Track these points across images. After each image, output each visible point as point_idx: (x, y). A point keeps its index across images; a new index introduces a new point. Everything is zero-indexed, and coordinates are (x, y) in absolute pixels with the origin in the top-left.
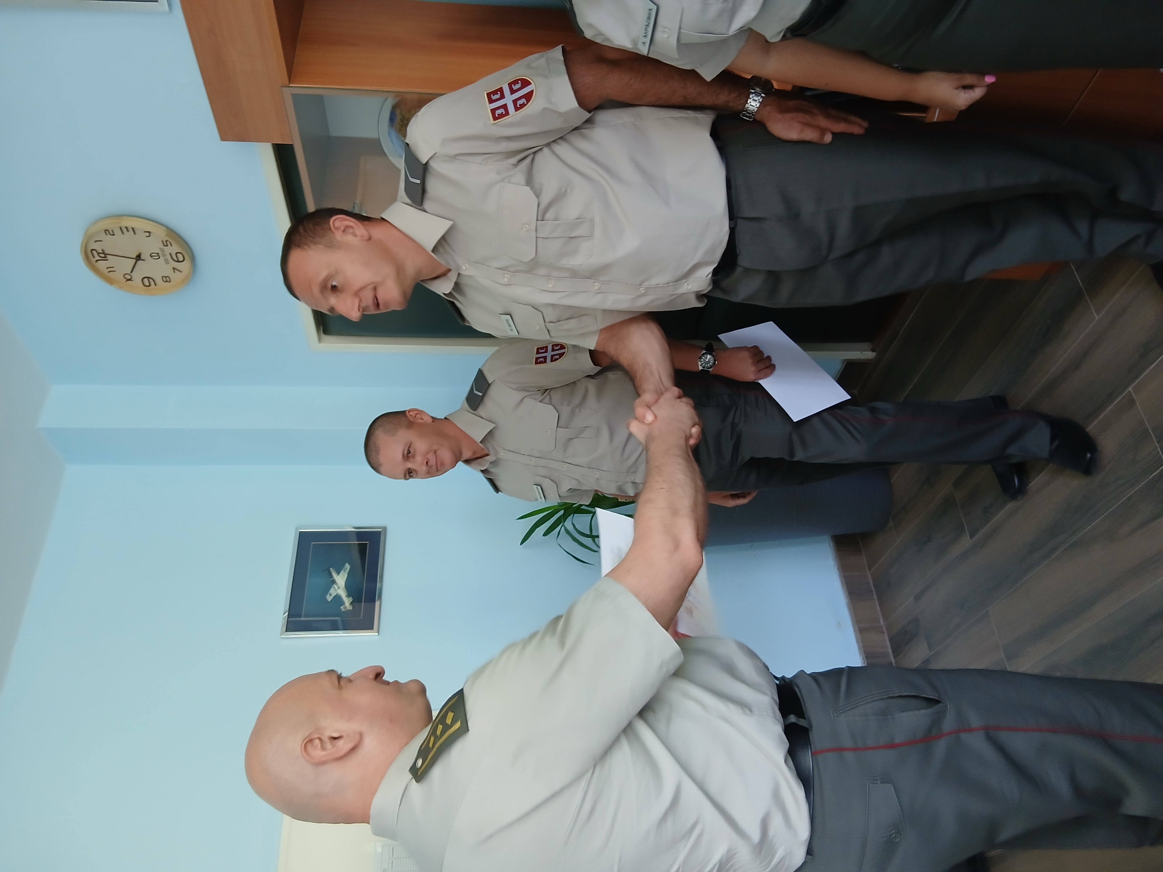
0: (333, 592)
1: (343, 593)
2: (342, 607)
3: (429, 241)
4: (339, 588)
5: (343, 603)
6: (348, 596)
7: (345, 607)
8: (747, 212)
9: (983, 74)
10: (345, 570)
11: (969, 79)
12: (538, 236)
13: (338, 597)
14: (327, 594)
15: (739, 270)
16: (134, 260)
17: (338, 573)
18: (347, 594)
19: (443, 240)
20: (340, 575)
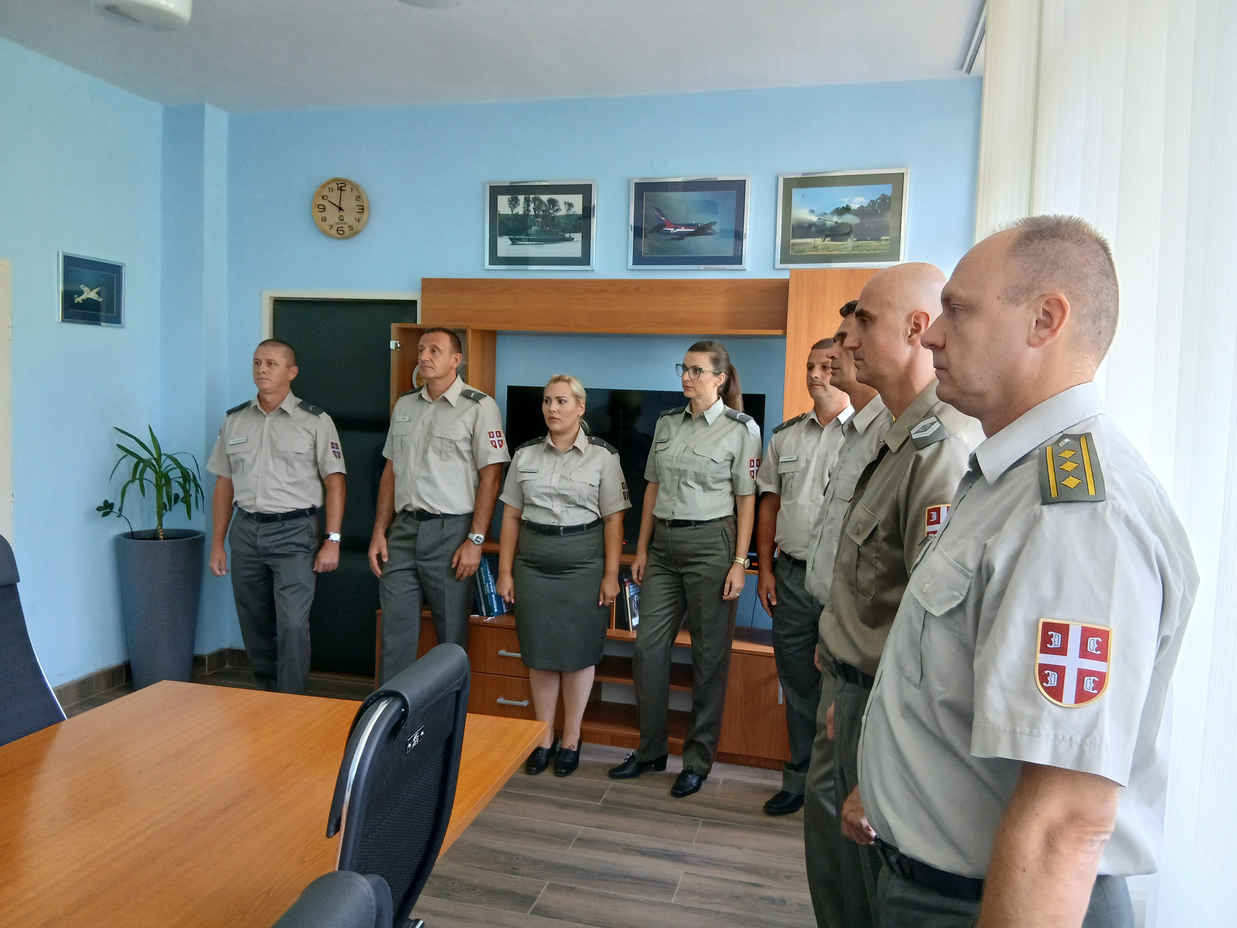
0: (85, 289)
1: (84, 296)
2: (76, 295)
3: (447, 395)
4: (88, 293)
5: (79, 296)
6: (83, 300)
7: (76, 298)
8: (446, 522)
9: (515, 598)
10: (99, 298)
11: (512, 594)
12: (444, 440)
13: (81, 293)
14: (85, 285)
15: (418, 522)
16: (339, 206)
17: (97, 293)
18: (84, 299)
19: (445, 400)
20: (96, 295)
